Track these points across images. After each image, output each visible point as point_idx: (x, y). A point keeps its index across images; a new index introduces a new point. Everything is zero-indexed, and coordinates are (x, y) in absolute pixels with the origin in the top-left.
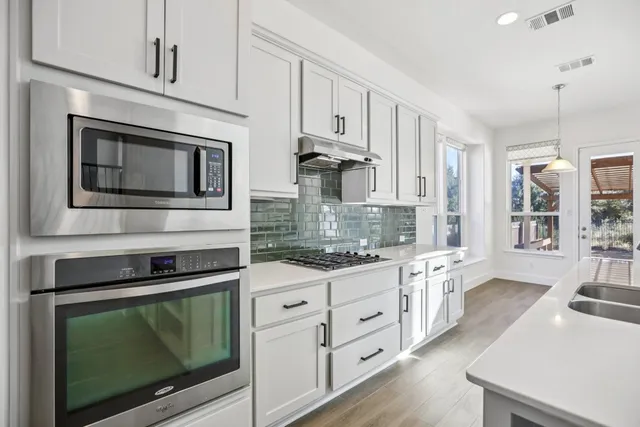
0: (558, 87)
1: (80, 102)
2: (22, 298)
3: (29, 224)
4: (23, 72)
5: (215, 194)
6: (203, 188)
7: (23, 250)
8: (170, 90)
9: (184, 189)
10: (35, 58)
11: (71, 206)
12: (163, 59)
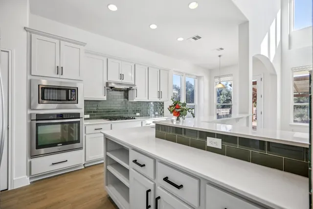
0: (220, 56)
1: (44, 82)
2: (29, 121)
3: (30, 107)
4: (30, 77)
5: (73, 100)
6: (70, 98)
7: (30, 112)
8: (61, 77)
9: (65, 99)
10: (32, 74)
11: (39, 103)
12: (59, 70)
